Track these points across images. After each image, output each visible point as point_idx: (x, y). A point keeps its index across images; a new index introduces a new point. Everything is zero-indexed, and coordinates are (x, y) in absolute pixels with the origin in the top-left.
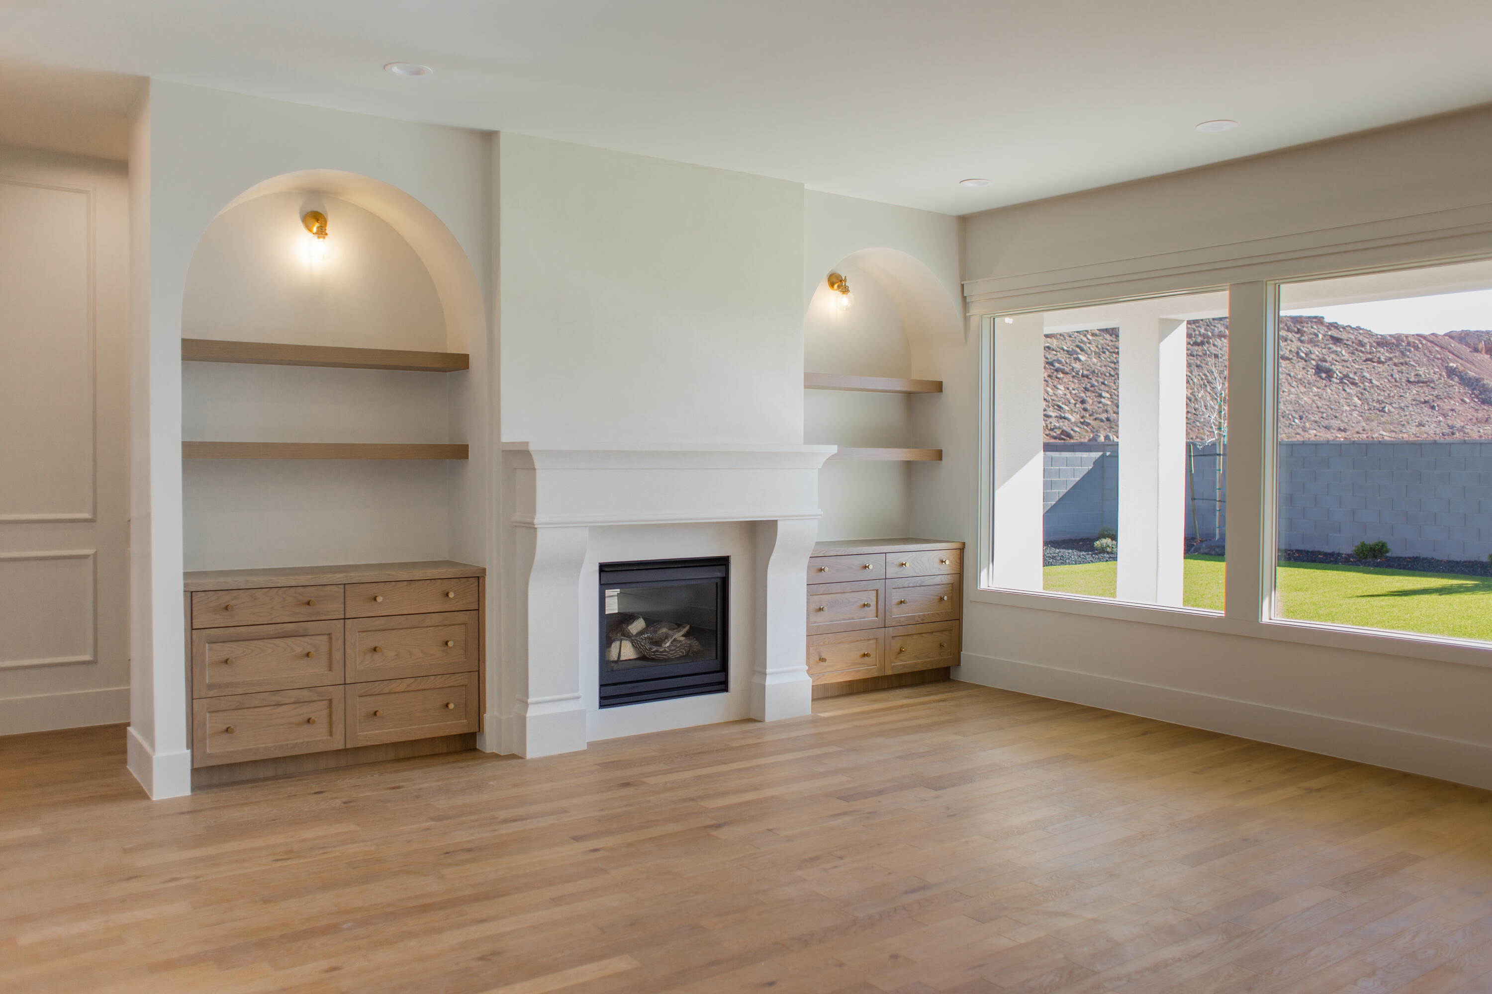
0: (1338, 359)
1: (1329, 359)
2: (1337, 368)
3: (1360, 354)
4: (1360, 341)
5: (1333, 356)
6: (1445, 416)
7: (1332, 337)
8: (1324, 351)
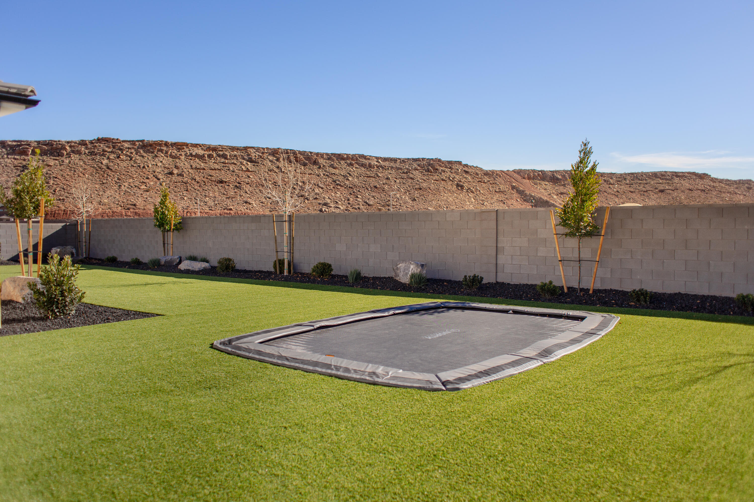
0: (466, 181)
1: (463, 181)
2: (466, 185)
3: (476, 179)
4: (477, 173)
5: (464, 179)
6: (509, 207)
7: (465, 171)
8: (461, 177)
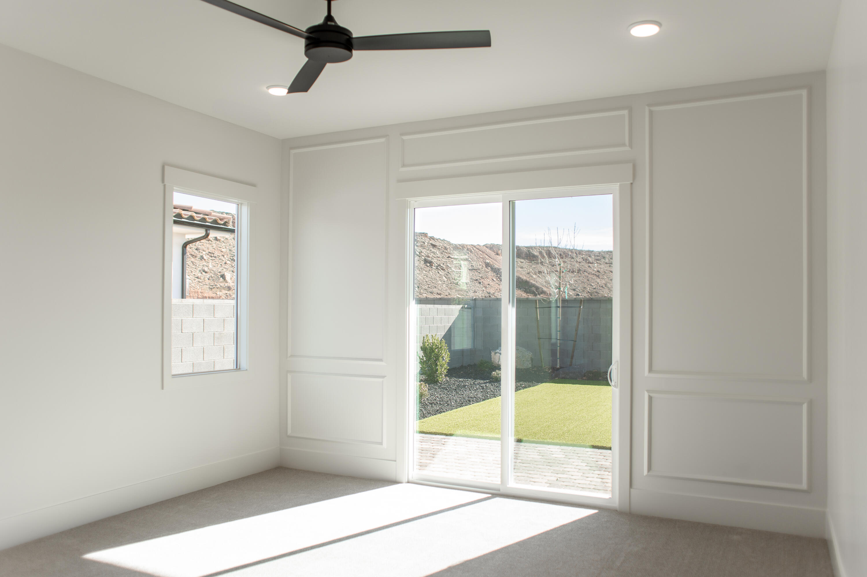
0: (435, 256)
1: (431, 256)
2: (434, 261)
3: (445, 253)
4: (445, 247)
5: (432, 254)
6: (486, 287)
7: (432, 244)
8: (428, 251)
